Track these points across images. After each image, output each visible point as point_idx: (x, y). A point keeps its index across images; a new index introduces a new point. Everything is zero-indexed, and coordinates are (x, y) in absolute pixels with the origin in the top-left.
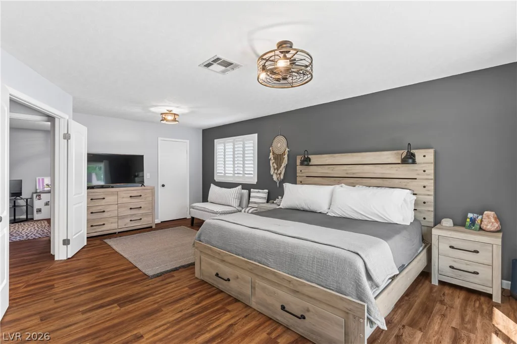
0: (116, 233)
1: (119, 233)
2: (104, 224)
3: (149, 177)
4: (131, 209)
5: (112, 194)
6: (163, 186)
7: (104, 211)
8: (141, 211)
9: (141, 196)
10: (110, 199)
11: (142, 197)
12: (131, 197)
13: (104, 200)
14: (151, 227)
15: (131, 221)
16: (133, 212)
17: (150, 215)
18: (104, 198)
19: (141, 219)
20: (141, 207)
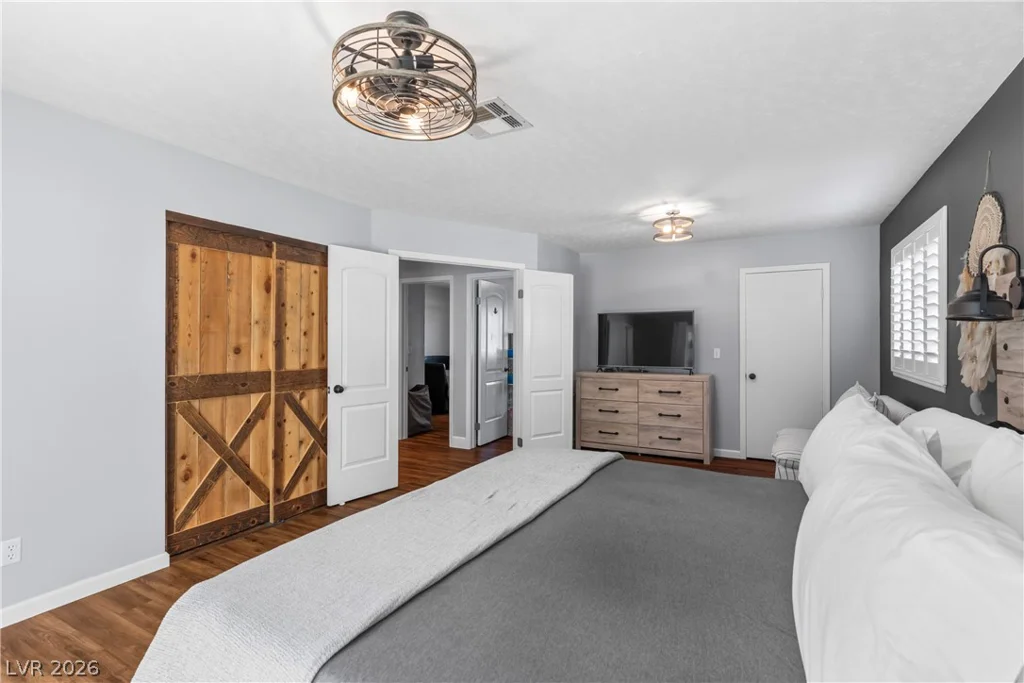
0: (637, 454)
1: (643, 455)
2: (617, 434)
3: (718, 357)
4: (660, 415)
5: (629, 383)
6: (752, 377)
7: (617, 412)
8: (678, 424)
9: (679, 392)
10: (627, 392)
11: (681, 395)
12: (660, 392)
13: (617, 393)
14: (702, 461)
15: (660, 438)
16: (665, 422)
17: (699, 434)
18: (617, 390)
19: (679, 439)
20: (679, 416)
